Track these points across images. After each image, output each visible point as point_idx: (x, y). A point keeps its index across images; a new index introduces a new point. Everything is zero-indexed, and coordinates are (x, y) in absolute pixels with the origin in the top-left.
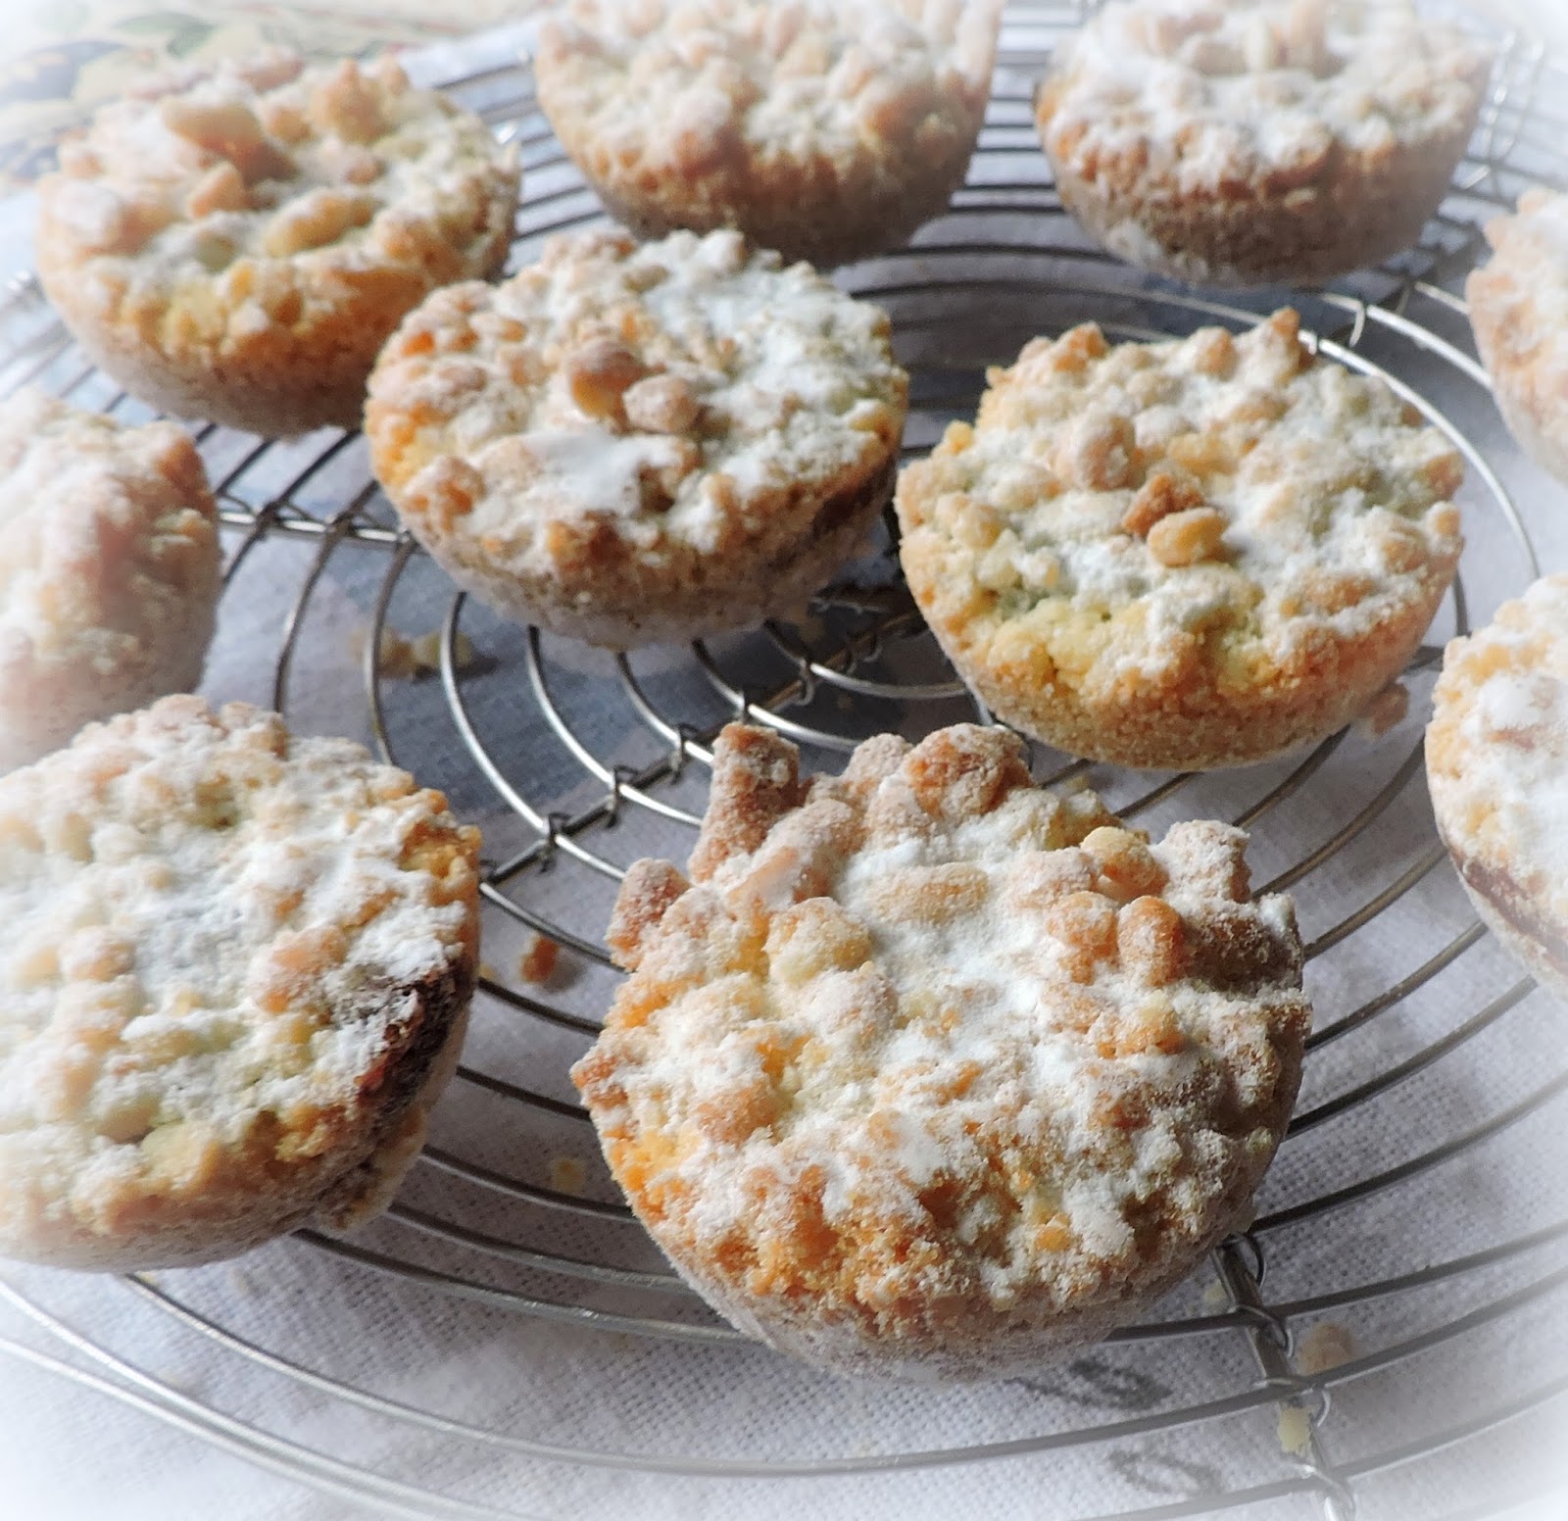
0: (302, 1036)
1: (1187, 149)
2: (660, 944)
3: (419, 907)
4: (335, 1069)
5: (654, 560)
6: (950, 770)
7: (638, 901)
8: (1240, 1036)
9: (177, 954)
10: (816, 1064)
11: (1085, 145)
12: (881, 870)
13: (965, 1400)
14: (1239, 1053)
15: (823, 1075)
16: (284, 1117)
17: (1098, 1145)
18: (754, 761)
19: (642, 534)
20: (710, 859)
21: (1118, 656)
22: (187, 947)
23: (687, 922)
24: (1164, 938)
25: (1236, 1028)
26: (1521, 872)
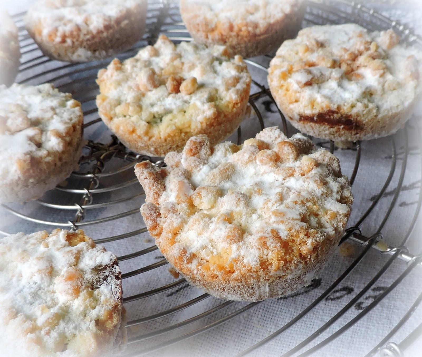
0: (91, 295)
1: (88, 23)
2: (166, 220)
3: (90, 250)
4: (108, 297)
5: (49, 159)
6: (198, 148)
7: (151, 214)
8: (327, 156)
9: (28, 302)
10: (241, 216)
11: (59, 34)
12: (204, 176)
13: (281, 308)
14: (330, 160)
15: (244, 217)
16: (102, 318)
17: (324, 191)
18: (151, 169)
19: (42, 153)
20: (155, 199)
21: (196, 118)
22: (29, 298)
23: (170, 211)
24: (292, 147)
25: (325, 155)
26: (334, 107)
